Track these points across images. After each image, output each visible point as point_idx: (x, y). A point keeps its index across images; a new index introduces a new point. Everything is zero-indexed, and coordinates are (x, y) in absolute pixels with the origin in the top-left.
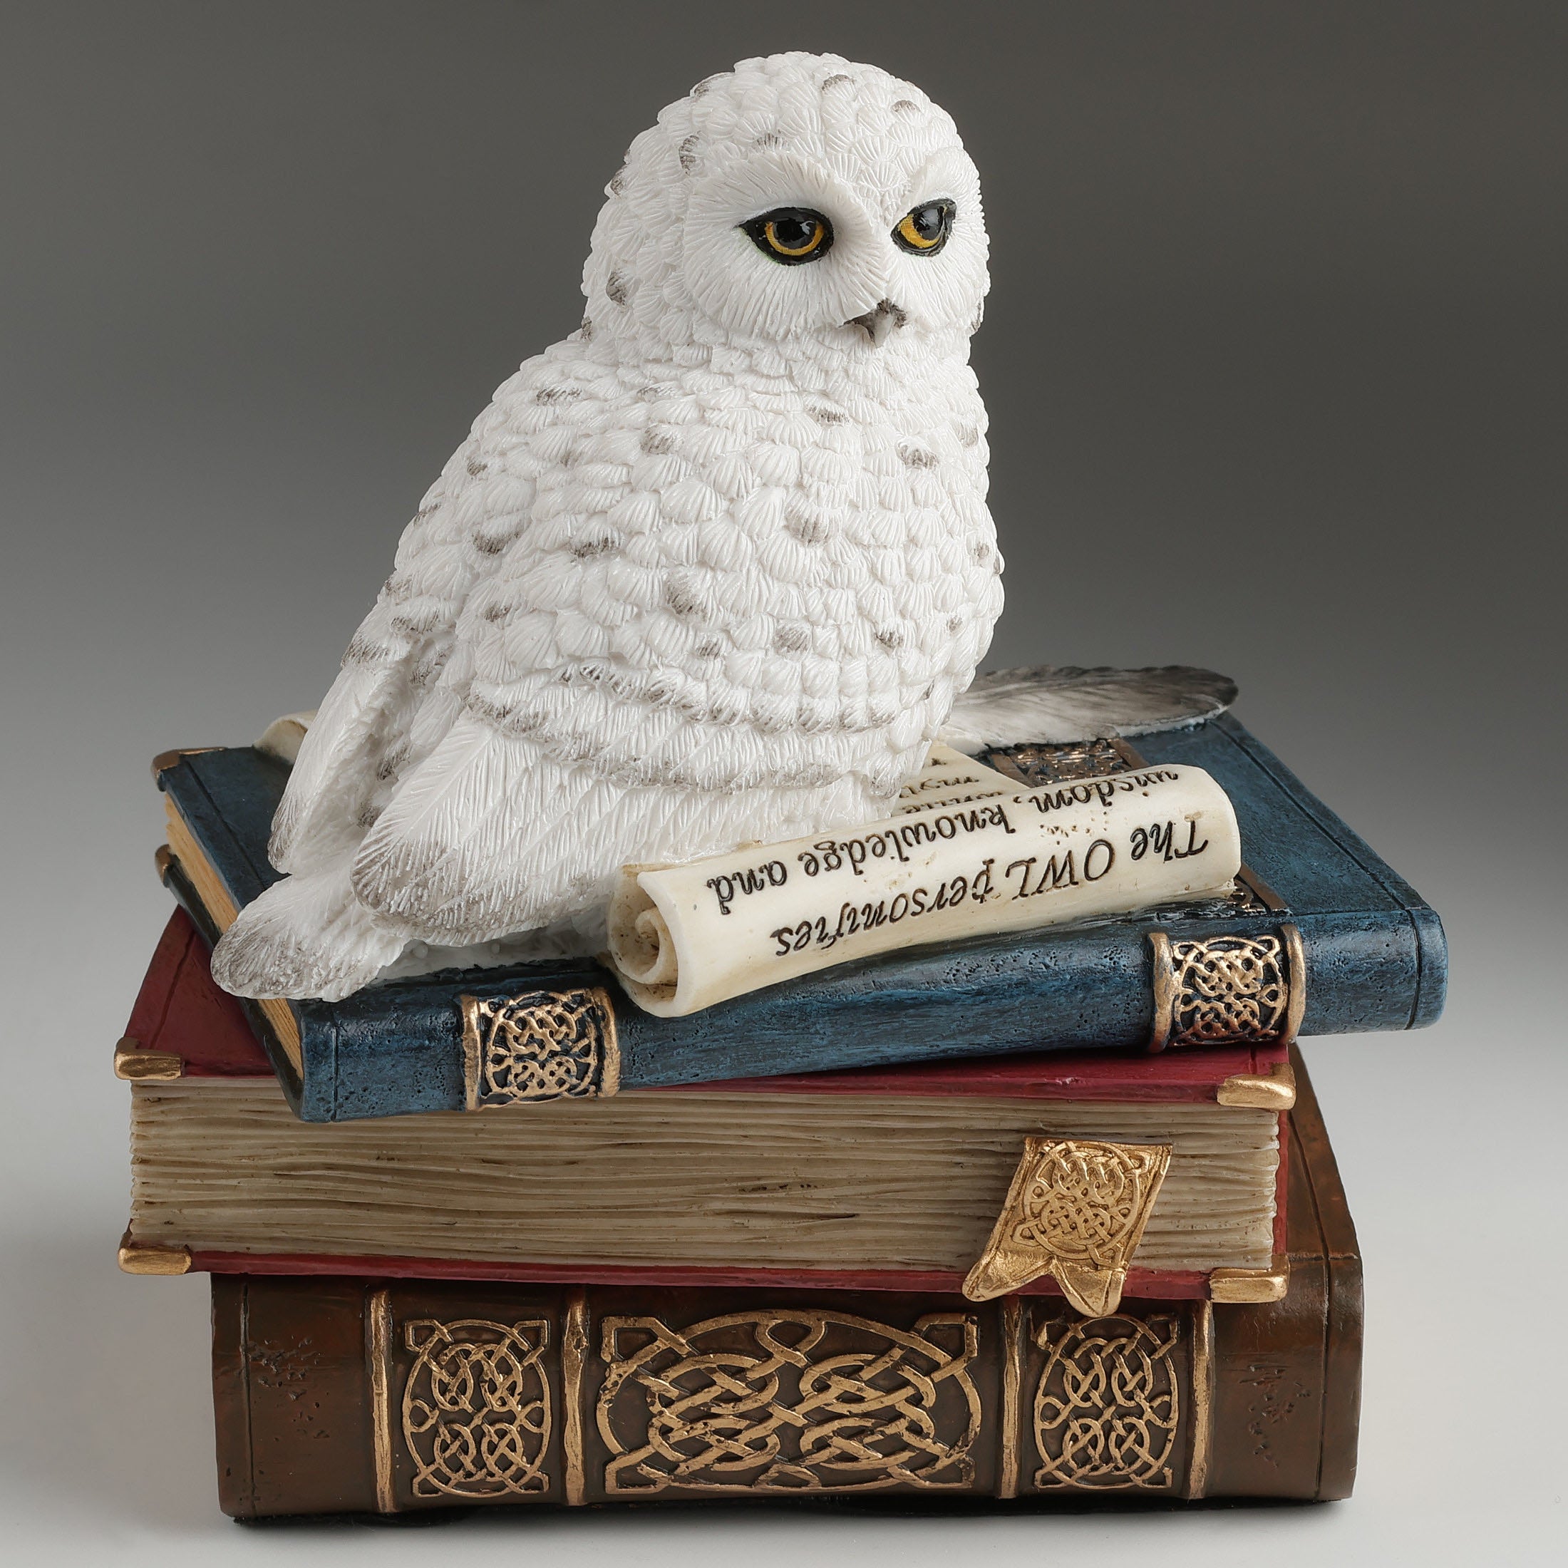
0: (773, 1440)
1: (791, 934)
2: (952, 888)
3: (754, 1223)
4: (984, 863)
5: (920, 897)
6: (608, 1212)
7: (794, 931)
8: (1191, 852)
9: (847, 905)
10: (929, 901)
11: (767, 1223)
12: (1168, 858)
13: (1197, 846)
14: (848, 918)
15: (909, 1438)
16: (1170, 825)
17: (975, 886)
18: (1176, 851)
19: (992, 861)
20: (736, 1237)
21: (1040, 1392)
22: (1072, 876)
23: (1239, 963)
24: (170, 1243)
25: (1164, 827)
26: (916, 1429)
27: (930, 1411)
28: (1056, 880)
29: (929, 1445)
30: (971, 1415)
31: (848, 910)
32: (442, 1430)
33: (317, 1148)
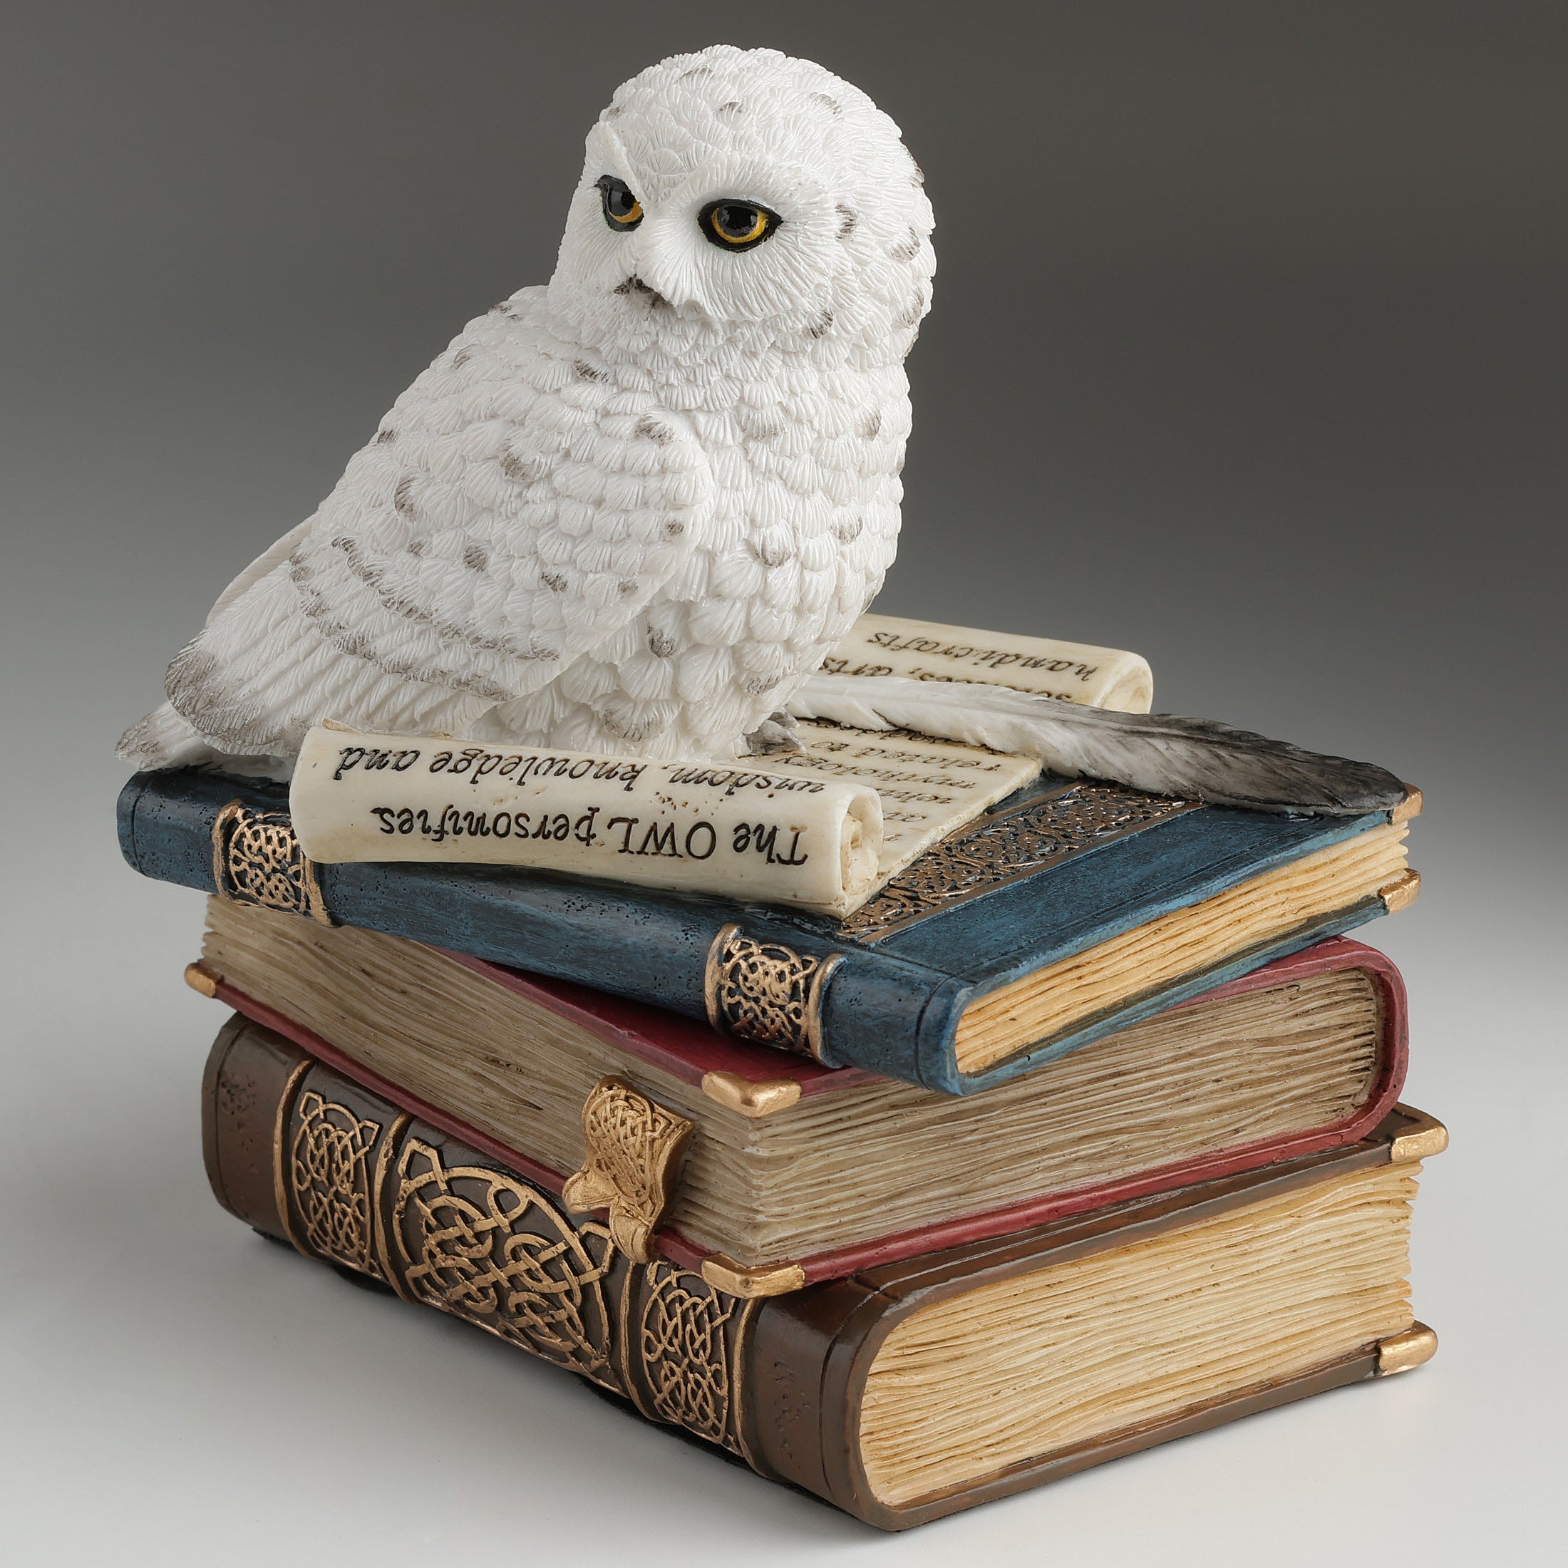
0: (492, 1292)
1: (393, 816)
2: (554, 822)
4: (590, 809)
5: (522, 821)
7: (396, 814)
8: (791, 861)
9: (451, 806)
10: (533, 827)
12: (770, 860)
13: (797, 857)
14: (450, 819)
15: (569, 1329)
16: (775, 829)
17: (577, 827)
18: (778, 855)
19: (598, 810)
21: (643, 1324)
22: (674, 848)
23: (773, 972)
25: (768, 830)
26: (572, 1323)
28: (659, 847)
29: (581, 1342)
31: (450, 812)
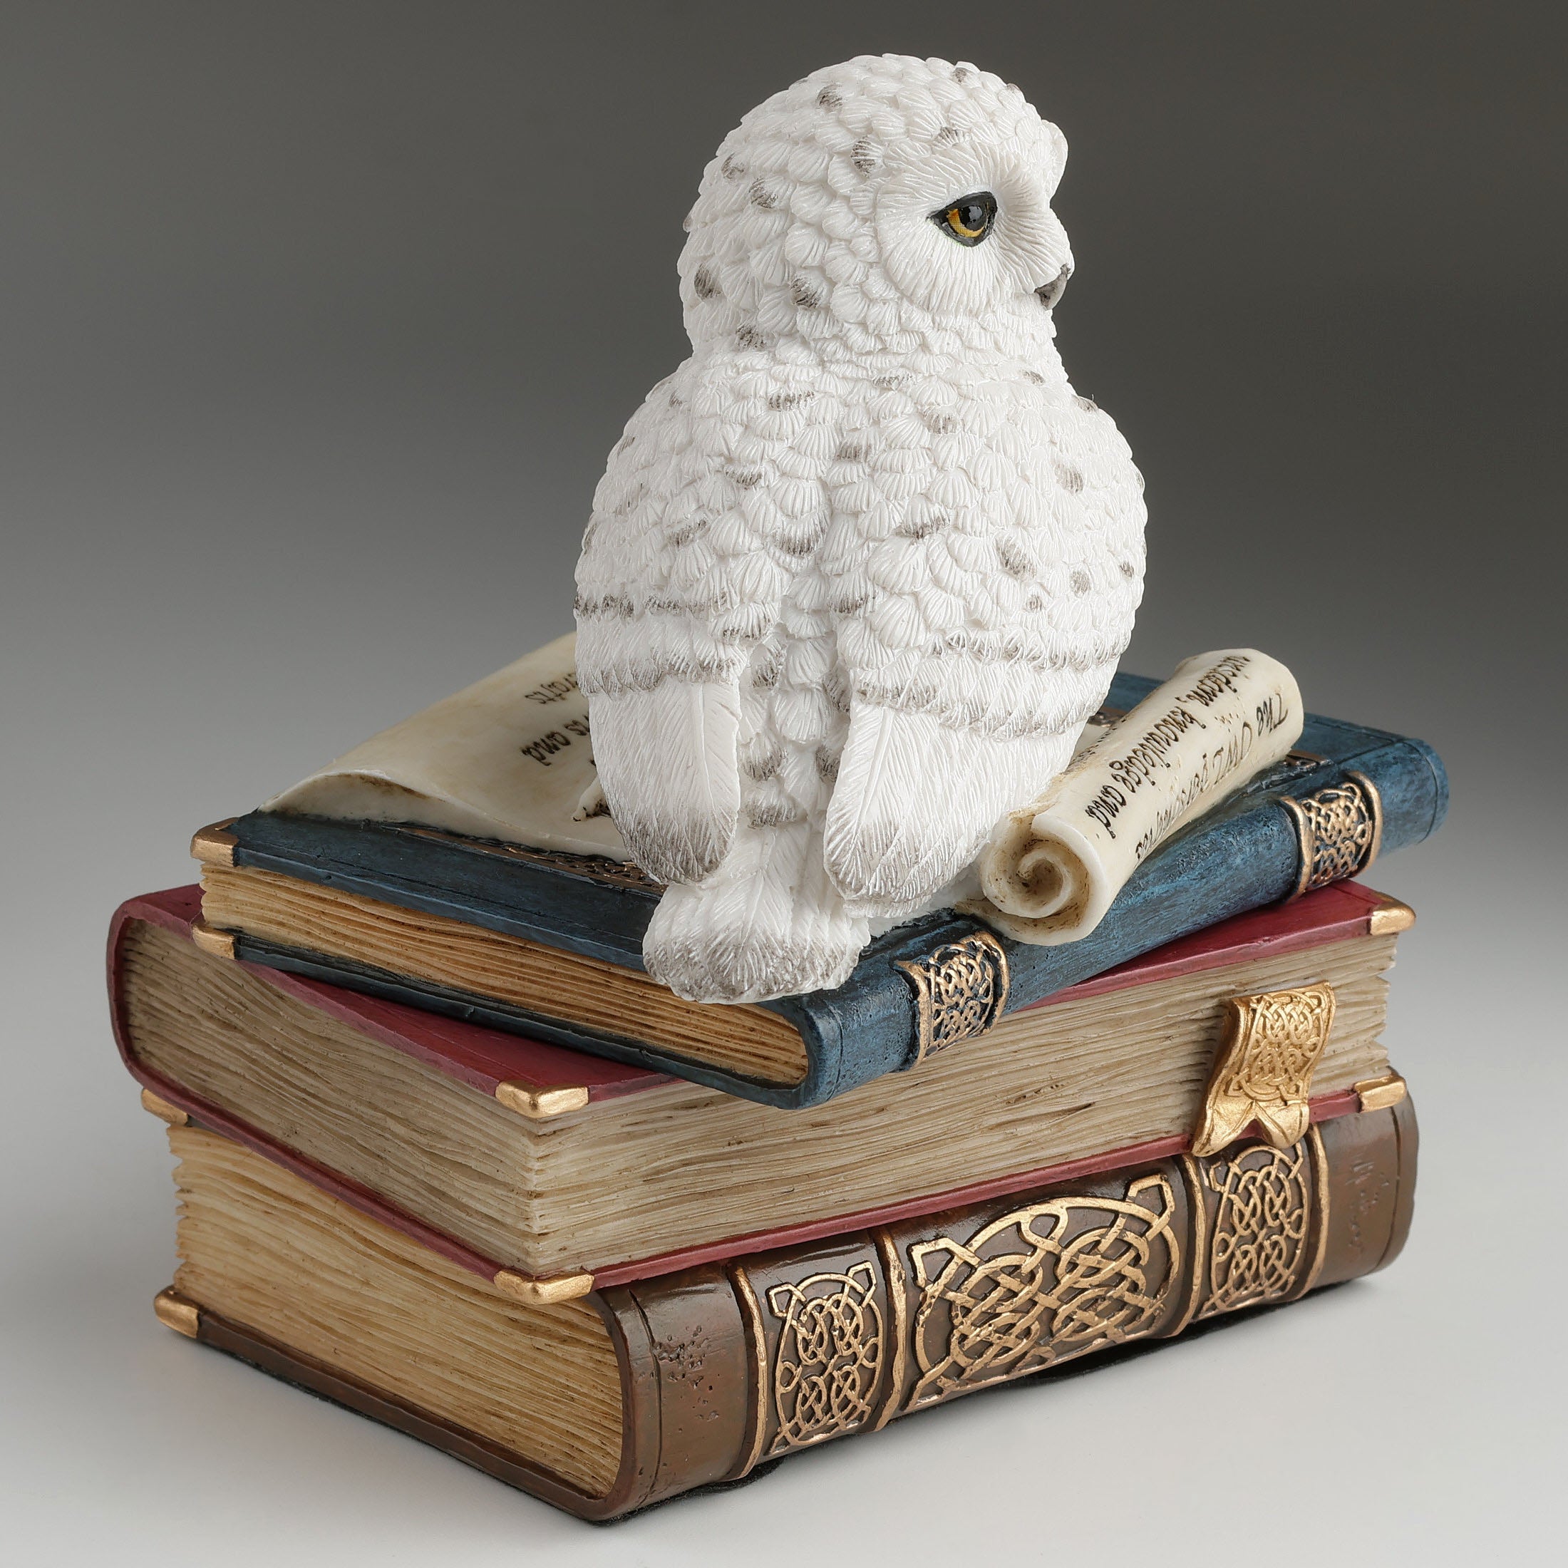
0: (1035, 1327)
1: (1142, 847)
3: (1022, 1130)
5: (1183, 797)
6: (910, 1148)
7: (1143, 844)
8: (1279, 722)
11: (1029, 1128)
12: (1271, 730)
13: (1283, 716)
14: (1160, 825)
15: (1129, 1297)
16: (1270, 700)
17: (1202, 780)
18: (1274, 722)
20: (1007, 1147)
21: (1218, 1230)
22: (1236, 758)
23: (1341, 811)
24: (568, 1268)
25: (1268, 703)
26: (1134, 1288)
27: (1145, 1270)
28: (1231, 763)
29: (1141, 1300)
30: (1172, 1264)
31: (1159, 819)
32: (804, 1384)
33: (679, 1147)
